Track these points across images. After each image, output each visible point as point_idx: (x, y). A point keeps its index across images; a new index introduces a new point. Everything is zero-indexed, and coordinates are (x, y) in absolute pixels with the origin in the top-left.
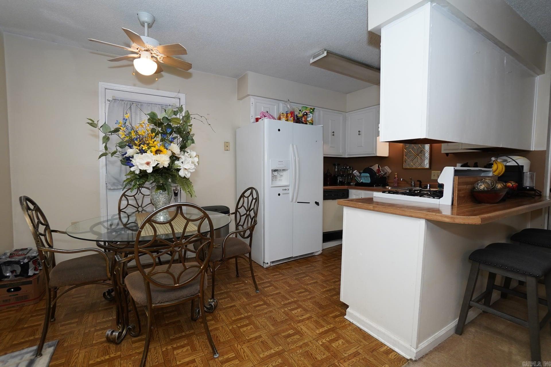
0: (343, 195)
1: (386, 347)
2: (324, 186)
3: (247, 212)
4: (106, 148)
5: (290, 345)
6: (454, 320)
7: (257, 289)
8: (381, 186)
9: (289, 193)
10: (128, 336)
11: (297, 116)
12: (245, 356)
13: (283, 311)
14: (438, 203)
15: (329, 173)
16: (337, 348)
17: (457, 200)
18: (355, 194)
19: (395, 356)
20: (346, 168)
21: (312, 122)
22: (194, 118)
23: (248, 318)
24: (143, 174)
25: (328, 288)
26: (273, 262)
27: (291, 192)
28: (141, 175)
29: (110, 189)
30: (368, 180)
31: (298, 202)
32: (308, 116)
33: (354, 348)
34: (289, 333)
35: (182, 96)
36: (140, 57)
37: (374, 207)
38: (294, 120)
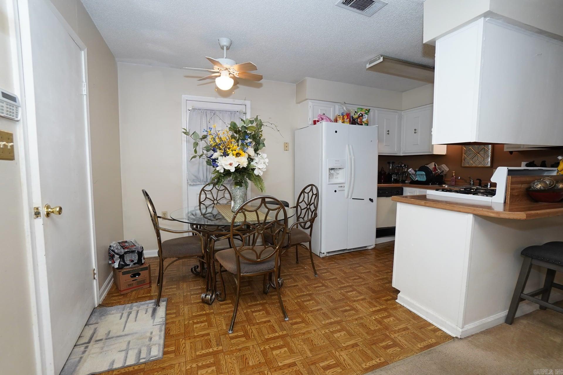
0: (397, 193)
1: (434, 326)
2: (378, 183)
3: (307, 206)
4: (196, 151)
5: (347, 317)
6: (505, 311)
7: (316, 273)
8: (437, 184)
9: (344, 190)
10: (216, 300)
11: (353, 118)
12: (309, 322)
13: (339, 292)
14: (491, 201)
15: (383, 171)
16: (389, 323)
17: (510, 198)
18: (409, 191)
19: (441, 334)
20: (401, 166)
21: (367, 123)
22: (266, 126)
23: (310, 295)
24: (227, 173)
25: (381, 278)
26: (328, 253)
27: (346, 189)
28: (224, 173)
29: (191, 185)
30: (424, 179)
31: (353, 199)
32: (364, 117)
33: (404, 324)
34: (346, 309)
35: (248, 103)
36: (220, 76)
37: (425, 203)
38: (350, 121)
